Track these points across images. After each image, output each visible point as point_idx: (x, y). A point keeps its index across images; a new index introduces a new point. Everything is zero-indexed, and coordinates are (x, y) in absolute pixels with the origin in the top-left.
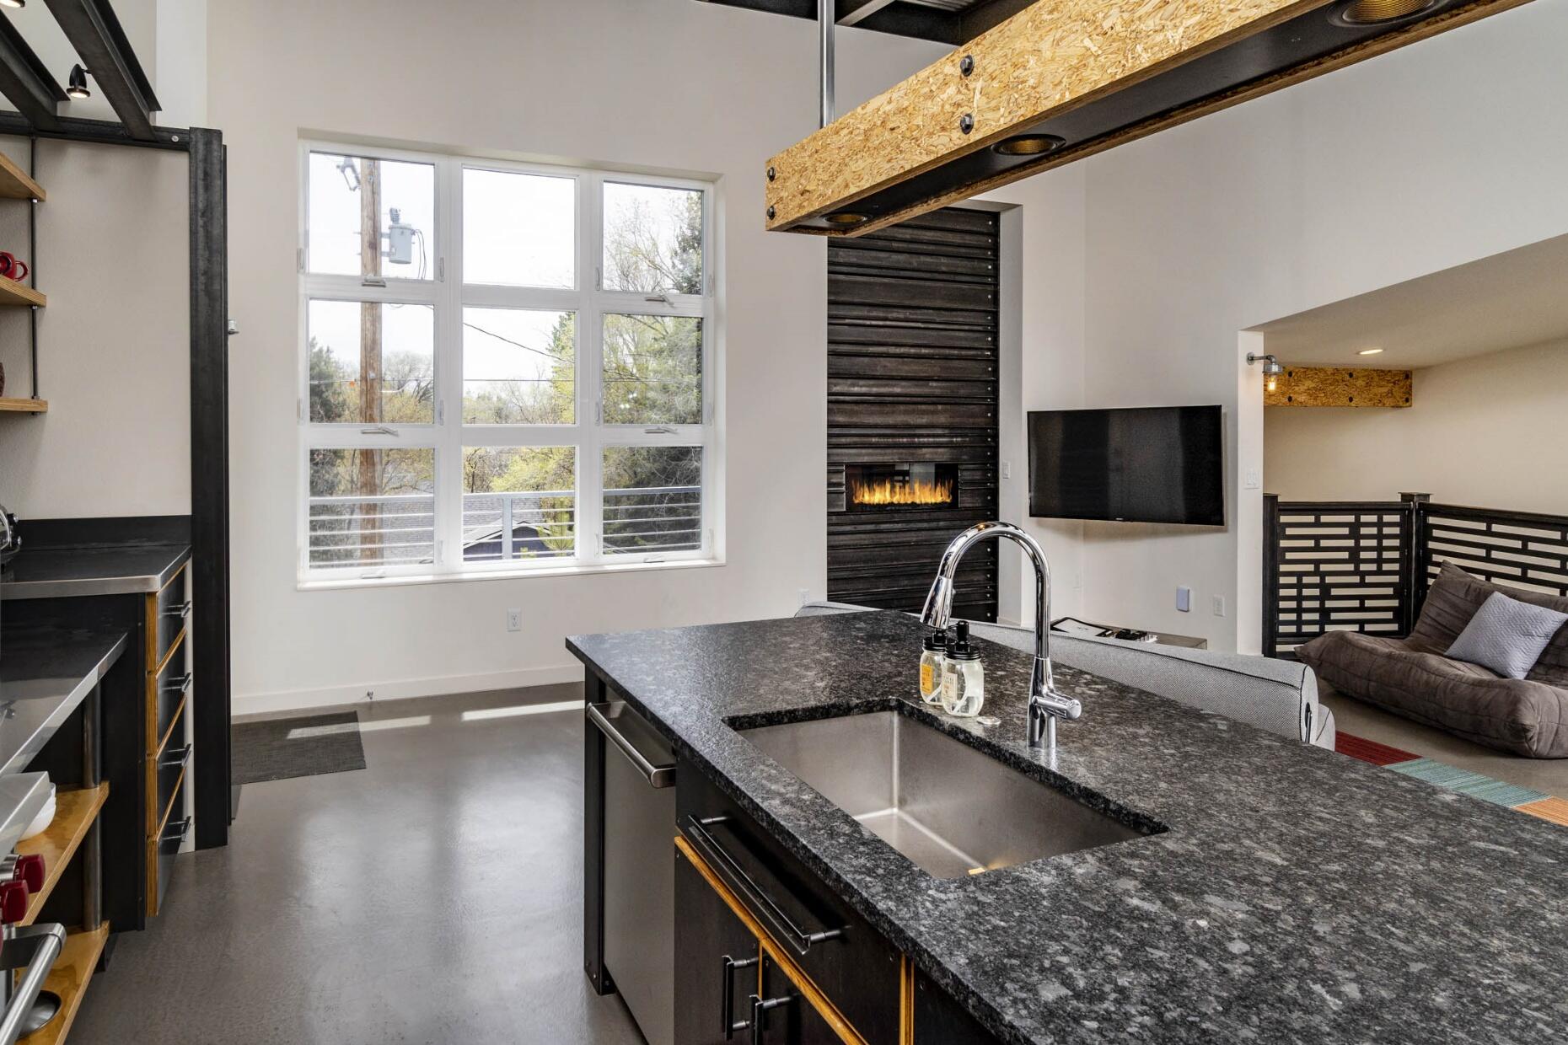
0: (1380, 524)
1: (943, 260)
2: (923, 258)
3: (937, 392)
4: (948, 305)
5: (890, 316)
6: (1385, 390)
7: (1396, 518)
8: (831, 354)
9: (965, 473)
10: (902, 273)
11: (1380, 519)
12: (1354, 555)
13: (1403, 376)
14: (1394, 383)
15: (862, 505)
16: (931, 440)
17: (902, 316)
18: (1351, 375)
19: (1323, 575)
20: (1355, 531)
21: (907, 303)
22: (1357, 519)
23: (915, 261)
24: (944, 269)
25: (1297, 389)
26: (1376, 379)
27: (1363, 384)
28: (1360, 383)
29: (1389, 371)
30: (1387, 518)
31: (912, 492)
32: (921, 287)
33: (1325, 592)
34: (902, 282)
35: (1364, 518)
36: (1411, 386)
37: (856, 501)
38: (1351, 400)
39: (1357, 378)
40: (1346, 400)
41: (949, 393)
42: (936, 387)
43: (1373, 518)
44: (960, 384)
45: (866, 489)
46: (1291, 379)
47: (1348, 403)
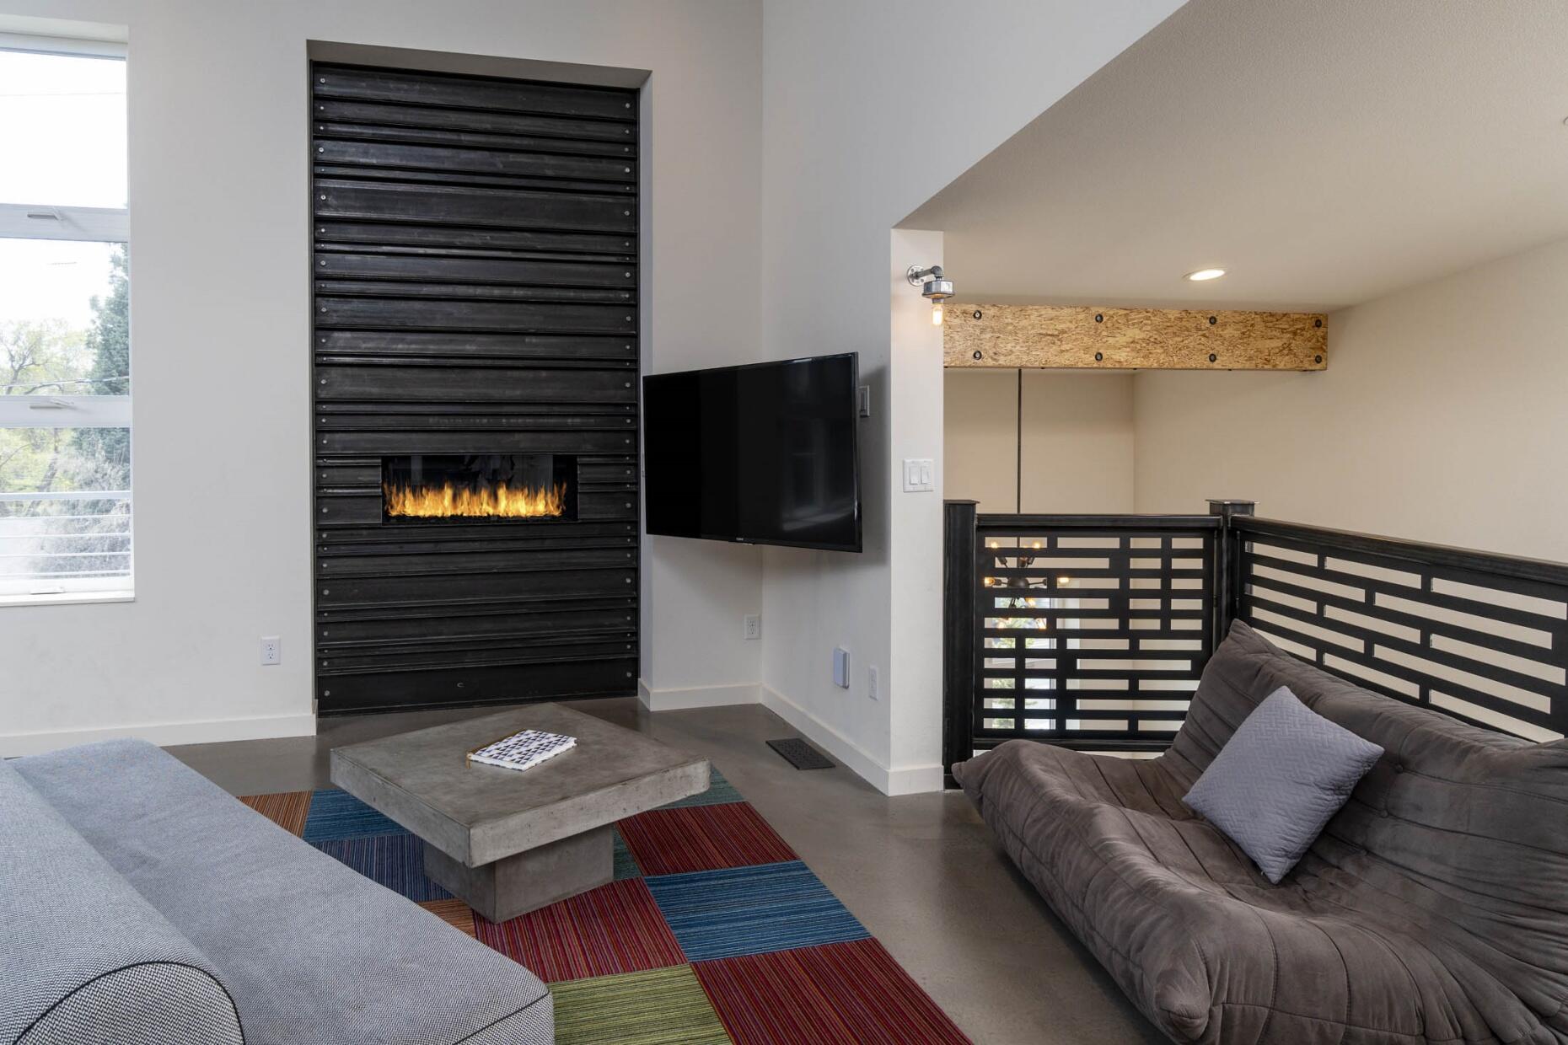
0: (1167, 554)
1: (548, 160)
2: (512, 158)
3: (540, 352)
4: (558, 225)
5: (457, 241)
6: (1277, 343)
7: (1197, 543)
8: (317, 295)
9: (586, 470)
10: (478, 179)
11: (1167, 543)
12: (1119, 605)
13: (1309, 323)
14: (1295, 333)
15: (402, 518)
16: (529, 420)
17: (478, 241)
18: (1213, 321)
19: (1063, 636)
20: (1119, 564)
21: (485, 222)
22: (1125, 543)
23: (499, 162)
24: (549, 173)
25: (1111, 340)
26: (1260, 326)
27: (1237, 334)
28: (1229, 332)
29: (1285, 315)
30: (1178, 543)
31: (495, 497)
32: (505, 199)
33: (1066, 664)
34: (478, 192)
35: (1137, 543)
36: (1324, 338)
37: (394, 513)
38: (1213, 358)
39: (1224, 325)
40: (1202, 360)
41: (558, 353)
42: (536, 345)
43: (1155, 543)
44: (578, 340)
45: (409, 496)
46: (1101, 326)
47: (1208, 363)
